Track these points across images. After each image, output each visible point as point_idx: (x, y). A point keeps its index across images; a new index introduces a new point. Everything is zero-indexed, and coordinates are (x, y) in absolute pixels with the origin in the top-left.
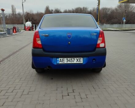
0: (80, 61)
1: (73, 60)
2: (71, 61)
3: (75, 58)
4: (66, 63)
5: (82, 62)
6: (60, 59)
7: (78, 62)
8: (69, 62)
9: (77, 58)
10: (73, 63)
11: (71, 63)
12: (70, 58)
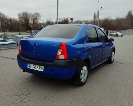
0: (42, 69)
1: (37, 67)
2: (35, 68)
3: (39, 66)
4: (32, 68)
5: (43, 71)
6: (29, 64)
7: (40, 70)
8: (34, 69)
9: (40, 66)
10: (36, 69)
11: (35, 69)
12: (35, 65)
